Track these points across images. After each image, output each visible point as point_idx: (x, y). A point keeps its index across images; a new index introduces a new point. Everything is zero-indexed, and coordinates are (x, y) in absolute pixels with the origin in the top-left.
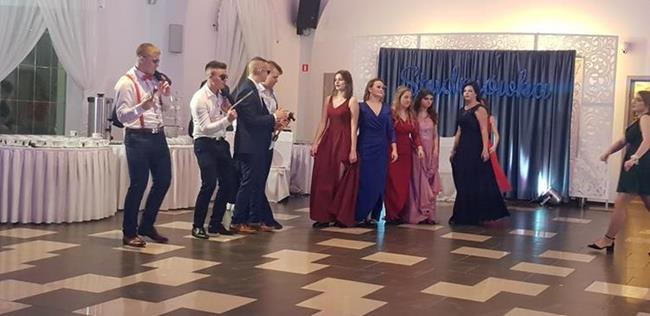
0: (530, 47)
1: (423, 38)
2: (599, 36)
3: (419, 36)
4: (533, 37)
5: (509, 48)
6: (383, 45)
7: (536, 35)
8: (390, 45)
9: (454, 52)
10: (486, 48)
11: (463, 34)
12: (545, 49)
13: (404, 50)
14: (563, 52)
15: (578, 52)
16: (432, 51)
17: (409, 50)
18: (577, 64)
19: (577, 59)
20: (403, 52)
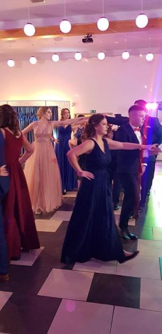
0: (44, 105)
2: (64, 102)
3: (7, 101)
4: (44, 102)
5: (37, 106)
7: (46, 101)
9: (20, 107)
10: (30, 106)
11: (22, 101)
14: (54, 107)
15: (58, 107)
19: (58, 109)
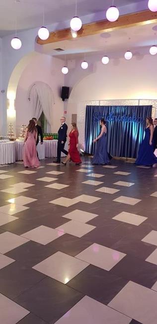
0: (137, 105)
1: (101, 102)
4: (138, 101)
5: (130, 105)
6: (88, 105)
8: (90, 104)
10: (122, 105)
12: (142, 105)
13: (94, 106)
14: (147, 106)
15: (153, 106)
16: (104, 106)
17: (96, 106)
18: (153, 111)
19: (153, 108)
20: (94, 107)
